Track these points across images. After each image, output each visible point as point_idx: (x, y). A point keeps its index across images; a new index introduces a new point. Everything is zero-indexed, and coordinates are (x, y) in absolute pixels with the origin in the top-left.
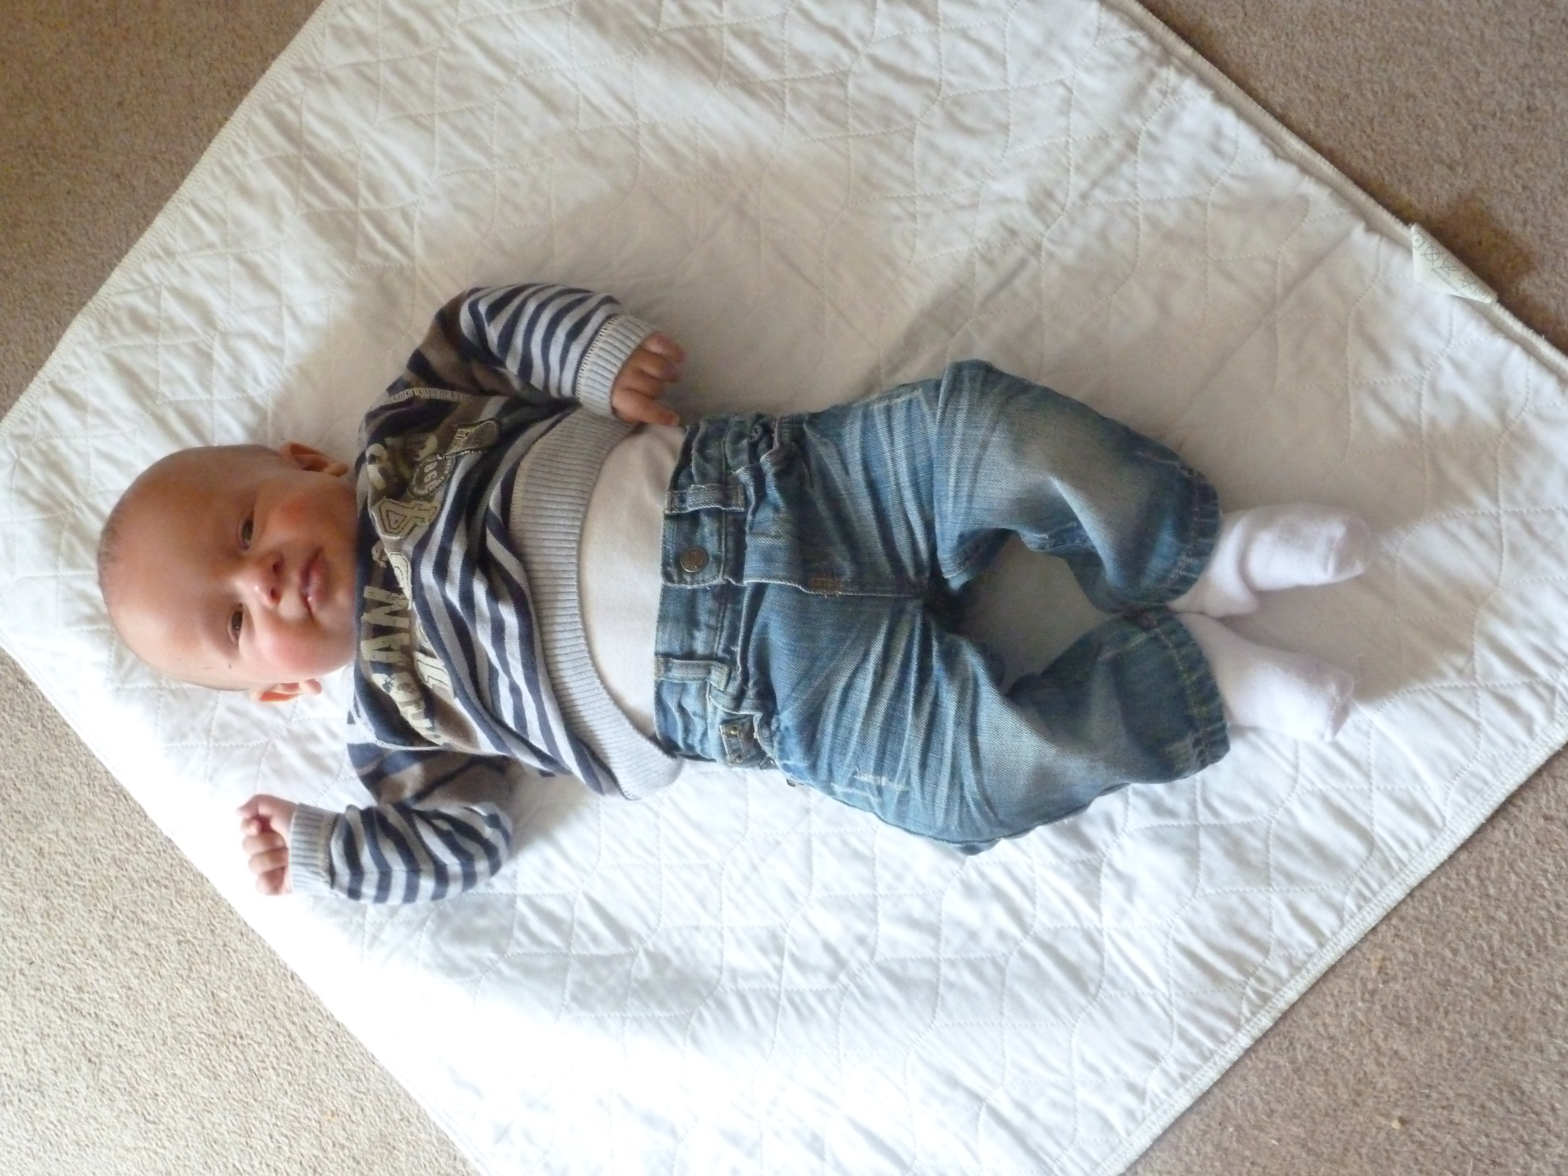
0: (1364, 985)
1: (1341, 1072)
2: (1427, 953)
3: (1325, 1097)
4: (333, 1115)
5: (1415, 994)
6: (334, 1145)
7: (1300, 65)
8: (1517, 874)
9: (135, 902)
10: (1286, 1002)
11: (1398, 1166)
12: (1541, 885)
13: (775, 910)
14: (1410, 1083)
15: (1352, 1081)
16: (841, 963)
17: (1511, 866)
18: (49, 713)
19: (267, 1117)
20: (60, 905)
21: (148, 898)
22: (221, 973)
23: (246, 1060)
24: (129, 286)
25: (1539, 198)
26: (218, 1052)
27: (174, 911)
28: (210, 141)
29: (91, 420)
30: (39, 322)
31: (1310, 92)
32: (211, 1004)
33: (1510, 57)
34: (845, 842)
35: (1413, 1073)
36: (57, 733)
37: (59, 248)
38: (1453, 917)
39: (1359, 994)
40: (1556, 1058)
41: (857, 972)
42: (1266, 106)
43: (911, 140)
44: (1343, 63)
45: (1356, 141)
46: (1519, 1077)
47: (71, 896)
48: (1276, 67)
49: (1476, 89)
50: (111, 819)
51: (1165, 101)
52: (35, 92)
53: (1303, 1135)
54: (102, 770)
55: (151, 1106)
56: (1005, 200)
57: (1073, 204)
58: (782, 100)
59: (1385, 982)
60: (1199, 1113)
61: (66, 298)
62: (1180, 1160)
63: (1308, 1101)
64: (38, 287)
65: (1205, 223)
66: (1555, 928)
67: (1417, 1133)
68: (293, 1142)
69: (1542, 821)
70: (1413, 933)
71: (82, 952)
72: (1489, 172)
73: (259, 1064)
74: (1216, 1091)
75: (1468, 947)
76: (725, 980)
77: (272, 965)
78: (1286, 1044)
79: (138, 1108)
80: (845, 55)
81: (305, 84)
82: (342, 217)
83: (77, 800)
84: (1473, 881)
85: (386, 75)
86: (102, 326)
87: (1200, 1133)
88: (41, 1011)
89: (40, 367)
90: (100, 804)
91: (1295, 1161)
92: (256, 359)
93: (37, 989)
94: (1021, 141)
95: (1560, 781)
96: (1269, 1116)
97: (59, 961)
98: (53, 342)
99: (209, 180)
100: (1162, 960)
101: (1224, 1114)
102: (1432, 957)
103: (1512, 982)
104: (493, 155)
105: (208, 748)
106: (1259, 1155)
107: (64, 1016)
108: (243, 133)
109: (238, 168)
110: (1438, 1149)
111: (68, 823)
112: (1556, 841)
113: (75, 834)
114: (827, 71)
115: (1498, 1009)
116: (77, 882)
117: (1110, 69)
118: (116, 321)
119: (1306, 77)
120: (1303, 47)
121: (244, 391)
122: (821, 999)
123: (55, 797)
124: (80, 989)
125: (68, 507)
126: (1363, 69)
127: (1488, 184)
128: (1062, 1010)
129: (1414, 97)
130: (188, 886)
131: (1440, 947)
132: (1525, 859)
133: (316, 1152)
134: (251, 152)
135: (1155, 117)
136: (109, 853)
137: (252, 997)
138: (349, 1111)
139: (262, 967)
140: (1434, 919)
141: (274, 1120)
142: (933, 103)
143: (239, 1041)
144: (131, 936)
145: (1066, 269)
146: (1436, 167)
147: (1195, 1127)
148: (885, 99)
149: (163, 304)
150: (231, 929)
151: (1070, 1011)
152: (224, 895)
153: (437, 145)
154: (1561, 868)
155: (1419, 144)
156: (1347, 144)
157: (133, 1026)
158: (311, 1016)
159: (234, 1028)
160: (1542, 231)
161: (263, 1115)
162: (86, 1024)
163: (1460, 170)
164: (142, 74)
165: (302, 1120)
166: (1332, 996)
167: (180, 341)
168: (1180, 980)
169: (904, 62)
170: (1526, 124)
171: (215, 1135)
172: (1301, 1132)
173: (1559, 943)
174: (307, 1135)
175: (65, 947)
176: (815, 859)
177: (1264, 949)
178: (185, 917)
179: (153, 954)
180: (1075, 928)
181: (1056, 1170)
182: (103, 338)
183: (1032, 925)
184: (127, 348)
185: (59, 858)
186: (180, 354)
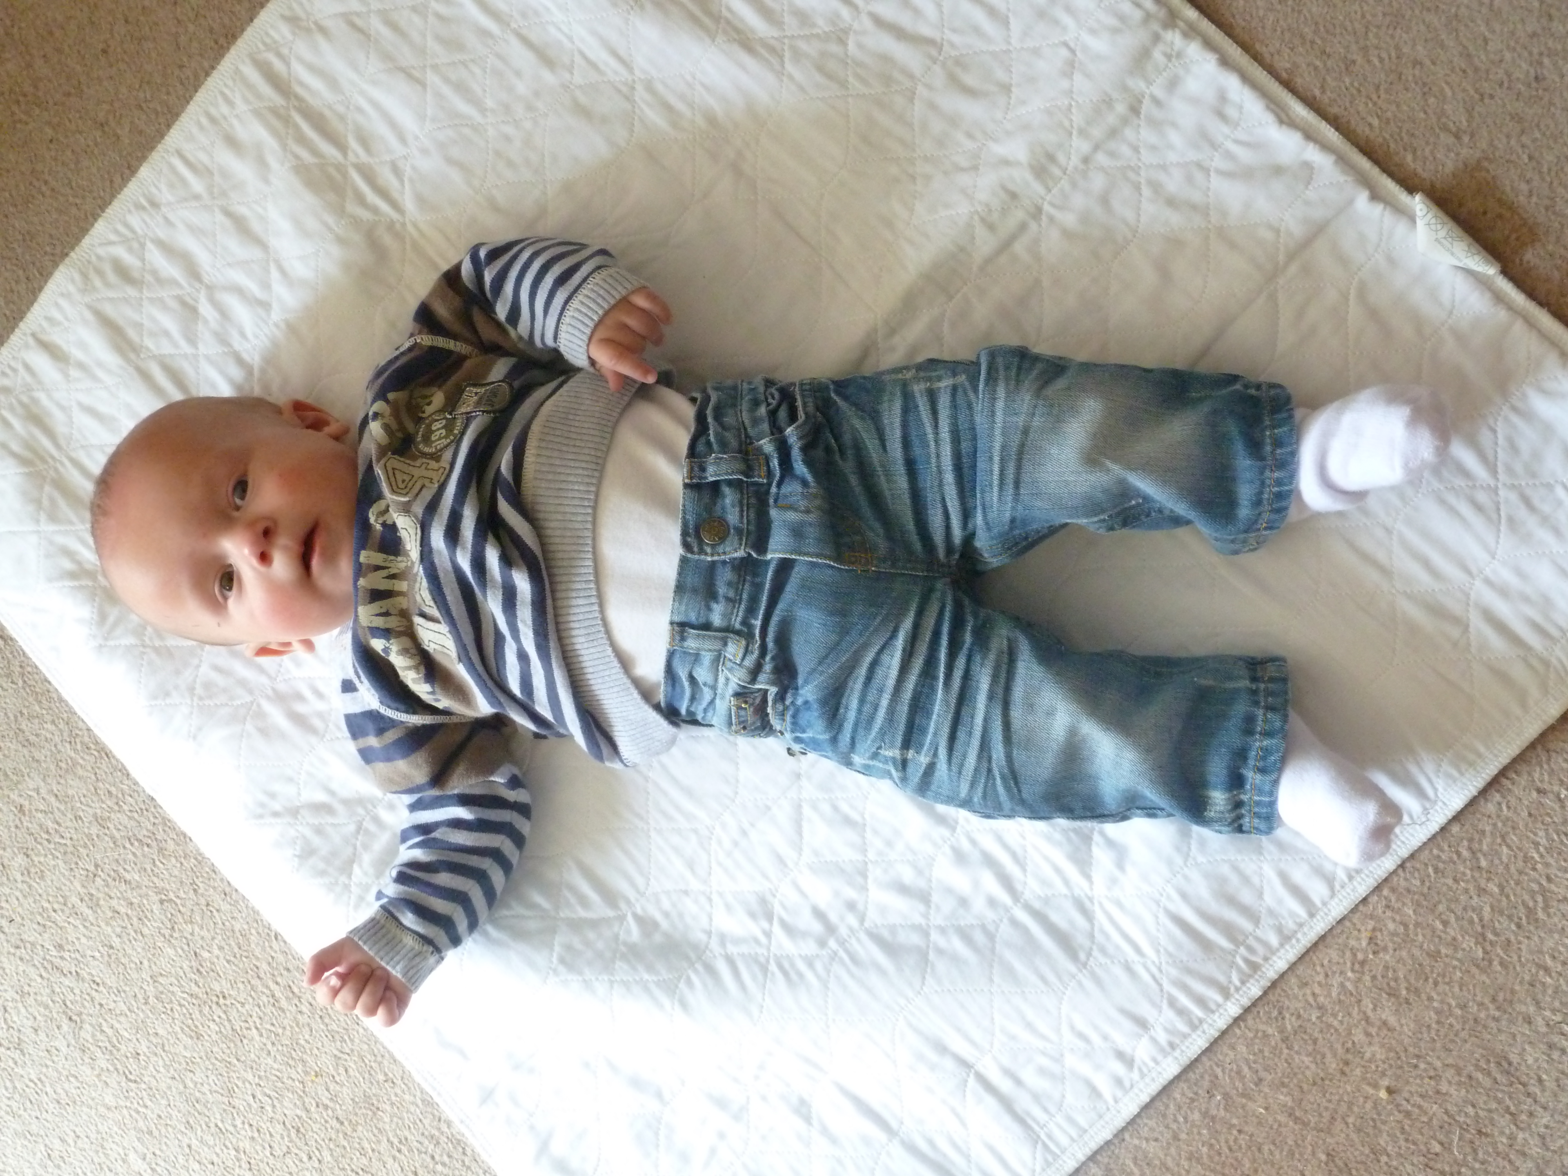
0: (1355, 955)
1: (1329, 1041)
2: (1417, 925)
3: (1313, 1066)
4: (316, 1076)
5: (1404, 965)
6: (318, 1106)
7: (1307, 30)
8: (1508, 846)
9: (117, 861)
10: (1275, 971)
11: (1385, 1134)
12: (1533, 858)
13: (765, 876)
14: (1397, 1053)
15: (1340, 1051)
16: (831, 929)
17: (1503, 837)
18: (29, 669)
19: (250, 1077)
20: (40, 862)
21: (130, 856)
22: (204, 933)
23: (229, 1021)
24: (113, 237)
25: (1545, 169)
26: (201, 1012)
27: (156, 870)
28: (196, 91)
29: (74, 373)
30: (21, 272)
31: (1317, 57)
32: (193, 963)
33: (1519, 26)
34: (835, 808)
35: (1400, 1042)
36: (38, 690)
37: (40, 197)
38: (1445, 889)
39: (1349, 964)
40: (1544, 1029)
41: (846, 937)
42: (1271, 71)
43: (911, 100)
44: (1350, 29)
45: (1361, 108)
46: (1507, 1048)
47: (52, 854)
48: (1282, 33)
49: (1483, 57)
50: (93, 777)
51: (1170, 65)
52: (17, 37)
53: (1290, 1104)
54: (84, 728)
55: (132, 1065)
56: (1006, 162)
57: (1076, 168)
58: (781, 57)
59: (1374, 953)
60: (1187, 1081)
61: (48, 249)
62: (1167, 1127)
63: (1296, 1070)
64: (20, 237)
65: (1208, 189)
66: (1545, 900)
67: (1404, 1103)
68: (276, 1102)
69: (1535, 794)
70: (1404, 904)
71: (63, 911)
72: (1496, 142)
73: (242, 1024)
74: (1204, 1059)
75: (1457, 919)
76: (714, 944)
77: (255, 925)
78: (1275, 1013)
79: (119, 1067)
80: (845, 12)
81: (294, 34)
82: (332, 170)
83: (59, 757)
84: (1465, 853)
85: (376, 25)
86: (85, 276)
87: (1188, 1101)
88: (21, 969)
89: (22, 318)
90: (81, 761)
91: (1283, 1129)
92: (241, 312)
93: (18, 947)
94: (1023, 103)
95: (1554, 755)
96: (1256, 1085)
97: (39, 918)
98: (34, 293)
99: (195, 130)
100: (1152, 928)
101: (1211, 1082)
102: (1423, 929)
103: (1502, 954)
104: (486, 110)
105: (192, 706)
106: (1246, 1123)
107: (44, 974)
108: (230, 83)
109: (225, 118)
110: (1425, 1119)
111: (49, 781)
112: (1548, 814)
113: (56, 791)
114: (827, 29)
115: (1488, 981)
116: (57, 839)
117: (1115, 31)
118: (100, 273)
119: (1312, 42)
120: (1310, 11)
121: (229, 345)
122: (810, 965)
123: (37, 755)
124: (60, 947)
125: (50, 460)
126: (1371, 35)
127: (1493, 153)
128: (1051, 977)
129: (1421, 64)
130: (171, 846)
131: (1431, 918)
132: (1517, 832)
133: (299, 1112)
134: (238, 101)
135: (1160, 81)
136: (90, 811)
137: (235, 957)
139: (246, 927)
140: (1425, 890)
141: (257, 1080)
142: (935, 63)
143: (222, 1001)
144: (113, 895)
145: (1067, 234)
146: (1442, 135)
147: (1183, 1094)
148: (886, 59)
149: (147, 256)
150: (214, 888)
151: (1060, 979)
152: (207, 855)
153: (429, 97)
154: (1553, 840)
155: (1425, 113)
156: (1352, 111)
157: (114, 985)
158: (295, 977)
159: (217, 987)
160: (1547, 202)
161: (245, 1075)
162: (67, 982)
163: (1466, 139)
164: (127, 21)
165: (285, 1080)
166: (1322, 965)
167: (164, 294)
168: (1171, 948)
169: (905, 20)
170: (1534, 93)
171: (198, 1094)
172: (1288, 1100)
173: (1549, 915)
174: (290, 1095)
175: (46, 905)
176: (805, 825)
177: (1255, 918)
178: (167, 876)
179: (135, 913)
180: (1065, 896)
181: (1043, 1136)
182: (86, 290)
183: (1023, 893)
184: (111, 300)
185: (40, 815)
186: (164, 307)
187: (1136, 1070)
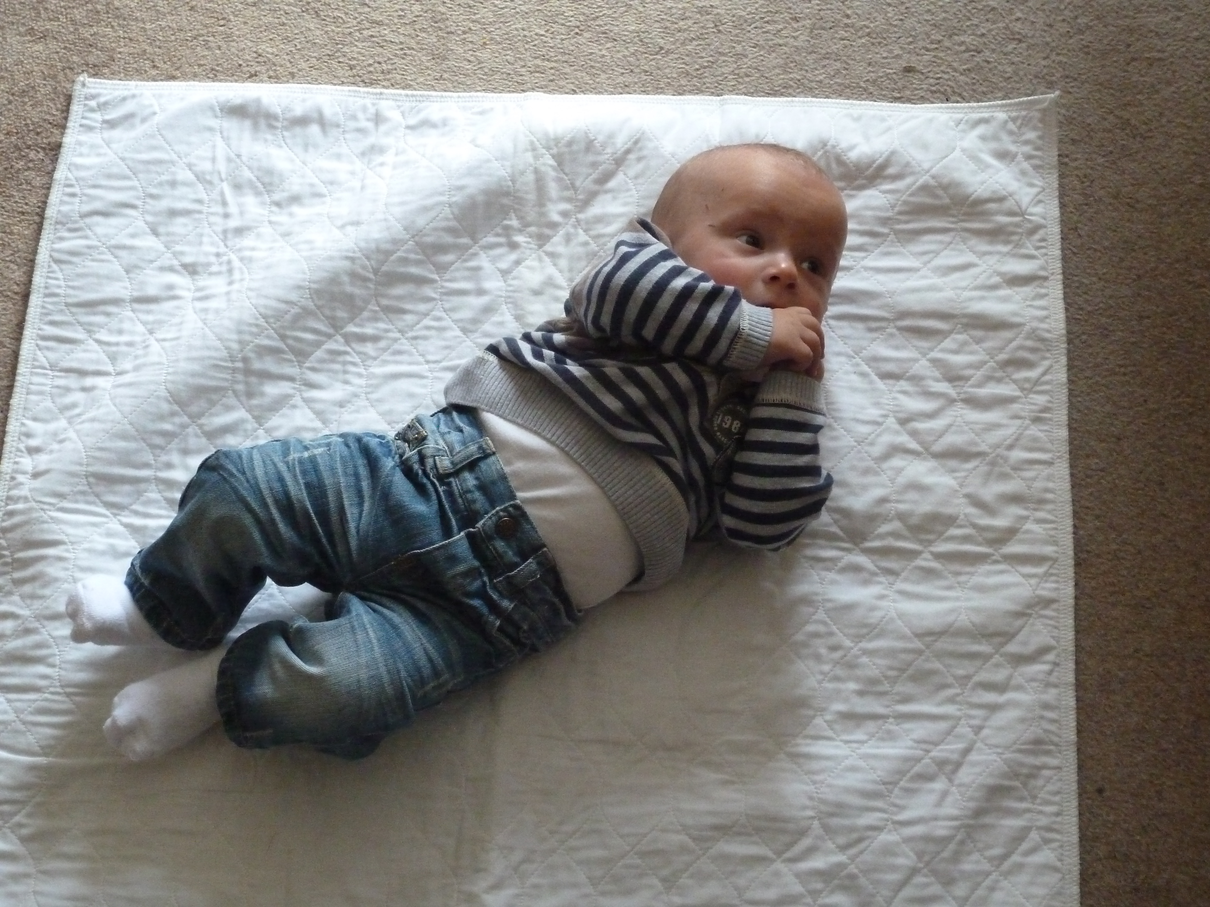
4: (485, 43)
6: (470, 29)
13: (313, 369)
16: (248, 372)
18: (864, 97)
19: (523, 8)
21: (704, 55)
22: (619, 55)
23: (563, 25)
24: (1047, 378)
26: (584, 14)
27: (681, 61)
29: (996, 279)
30: (1090, 309)
32: (612, 34)
36: (848, 90)
37: (1119, 362)
41: (235, 375)
43: (590, 879)
47: (753, 13)
50: (767, 75)
54: (797, 95)
56: (496, 887)
58: (694, 839)
61: (1085, 337)
64: (1111, 328)
68: (497, 9)
73: (553, 30)
77: (593, 86)
81: (1038, 596)
82: (931, 537)
83: (799, 67)
85: (983, 648)
86: (1043, 340)
90: (782, 77)
92: (917, 404)
99: (1052, 485)
100: (64, 527)
104: (865, 654)
108: (1052, 533)
109: (1035, 510)
111: (792, 49)
113: (783, 47)
118: (1033, 350)
121: (908, 379)
123: (814, 56)
125: (963, 218)
130: (684, 82)
133: (479, 16)
134: (1035, 526)
136: (750, 56)
137: (590, 59)
138: (478, 54)
139: (597, 80)
141: (518, 10)
143: (577, 30)
144: (695, 25)
145: (427, 875)
149: (1013, 386)
151: (94, 458)
152: (657, 96)
153: (906, 631)
158: (543, 81)
159: (587, 35)
165: (501, 24)
167: (980, 374)
174: (491, 20)
178: (671, 64)
179: (673, 28)
180: (131, 505)
181: (49, 372)
182: (1033, 332)
183: (156, 486)
184: (1011, 341)
185: (781, 27)
186: (970, 366)
187: (24, 449)
